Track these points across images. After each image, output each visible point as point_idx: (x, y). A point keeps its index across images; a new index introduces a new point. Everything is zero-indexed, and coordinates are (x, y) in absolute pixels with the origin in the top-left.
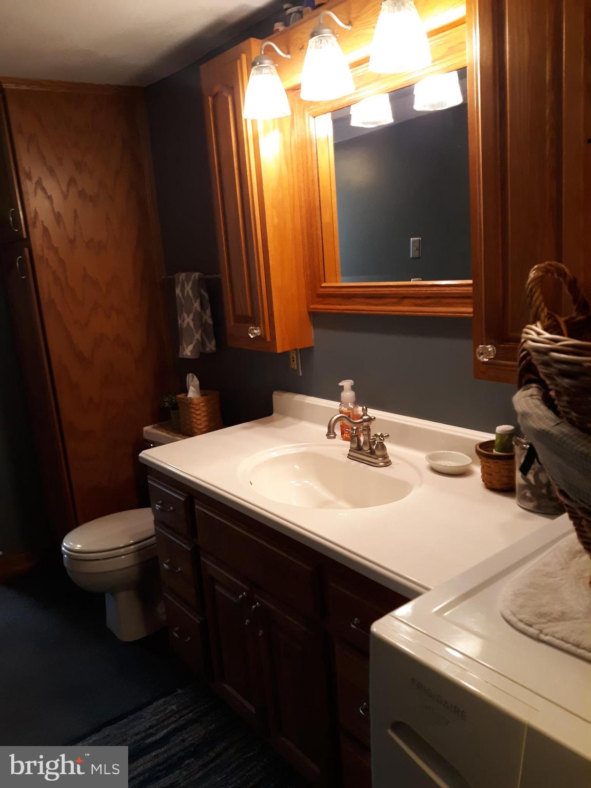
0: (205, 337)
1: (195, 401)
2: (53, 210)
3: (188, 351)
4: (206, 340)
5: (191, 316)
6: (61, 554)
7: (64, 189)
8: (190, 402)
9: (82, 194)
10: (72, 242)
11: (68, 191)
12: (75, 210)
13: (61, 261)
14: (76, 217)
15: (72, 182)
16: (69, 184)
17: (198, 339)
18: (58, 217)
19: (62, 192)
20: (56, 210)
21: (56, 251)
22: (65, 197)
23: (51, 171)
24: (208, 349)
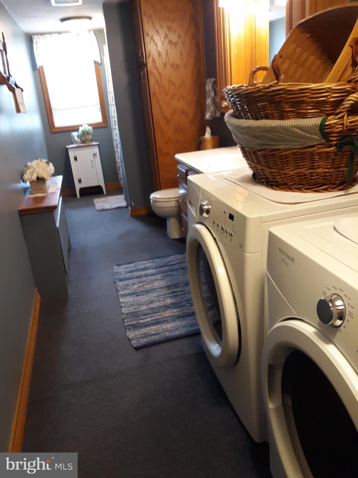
0: (216, 109)
1: (207, 139)
2: (157, 50)
3: (208, 116)
4: (216, 111)
5: (210, 99)
6: (150, 200)
7: (163, 41)
8: (205, 140)
9: (170, 42)
10: (165, 65)
11: (164, 41)
12: (167, 50)
13: (160, 74)
14: (167, 53)
15: (166, 36)
16: (165, 38)
17: (212, 111)
18: (159, 54)
19: (162, 41)
20: (159, 49)
21: (157, 69)
22: (163, 44)
23: (157, 32)
24: (217, 116)
